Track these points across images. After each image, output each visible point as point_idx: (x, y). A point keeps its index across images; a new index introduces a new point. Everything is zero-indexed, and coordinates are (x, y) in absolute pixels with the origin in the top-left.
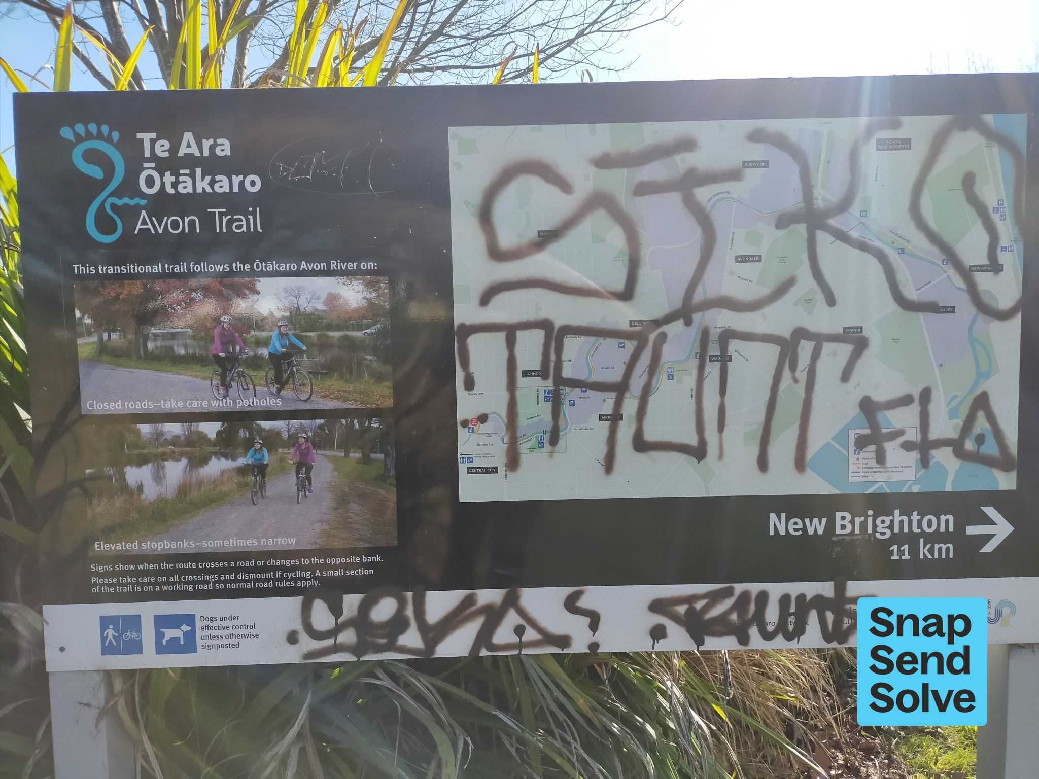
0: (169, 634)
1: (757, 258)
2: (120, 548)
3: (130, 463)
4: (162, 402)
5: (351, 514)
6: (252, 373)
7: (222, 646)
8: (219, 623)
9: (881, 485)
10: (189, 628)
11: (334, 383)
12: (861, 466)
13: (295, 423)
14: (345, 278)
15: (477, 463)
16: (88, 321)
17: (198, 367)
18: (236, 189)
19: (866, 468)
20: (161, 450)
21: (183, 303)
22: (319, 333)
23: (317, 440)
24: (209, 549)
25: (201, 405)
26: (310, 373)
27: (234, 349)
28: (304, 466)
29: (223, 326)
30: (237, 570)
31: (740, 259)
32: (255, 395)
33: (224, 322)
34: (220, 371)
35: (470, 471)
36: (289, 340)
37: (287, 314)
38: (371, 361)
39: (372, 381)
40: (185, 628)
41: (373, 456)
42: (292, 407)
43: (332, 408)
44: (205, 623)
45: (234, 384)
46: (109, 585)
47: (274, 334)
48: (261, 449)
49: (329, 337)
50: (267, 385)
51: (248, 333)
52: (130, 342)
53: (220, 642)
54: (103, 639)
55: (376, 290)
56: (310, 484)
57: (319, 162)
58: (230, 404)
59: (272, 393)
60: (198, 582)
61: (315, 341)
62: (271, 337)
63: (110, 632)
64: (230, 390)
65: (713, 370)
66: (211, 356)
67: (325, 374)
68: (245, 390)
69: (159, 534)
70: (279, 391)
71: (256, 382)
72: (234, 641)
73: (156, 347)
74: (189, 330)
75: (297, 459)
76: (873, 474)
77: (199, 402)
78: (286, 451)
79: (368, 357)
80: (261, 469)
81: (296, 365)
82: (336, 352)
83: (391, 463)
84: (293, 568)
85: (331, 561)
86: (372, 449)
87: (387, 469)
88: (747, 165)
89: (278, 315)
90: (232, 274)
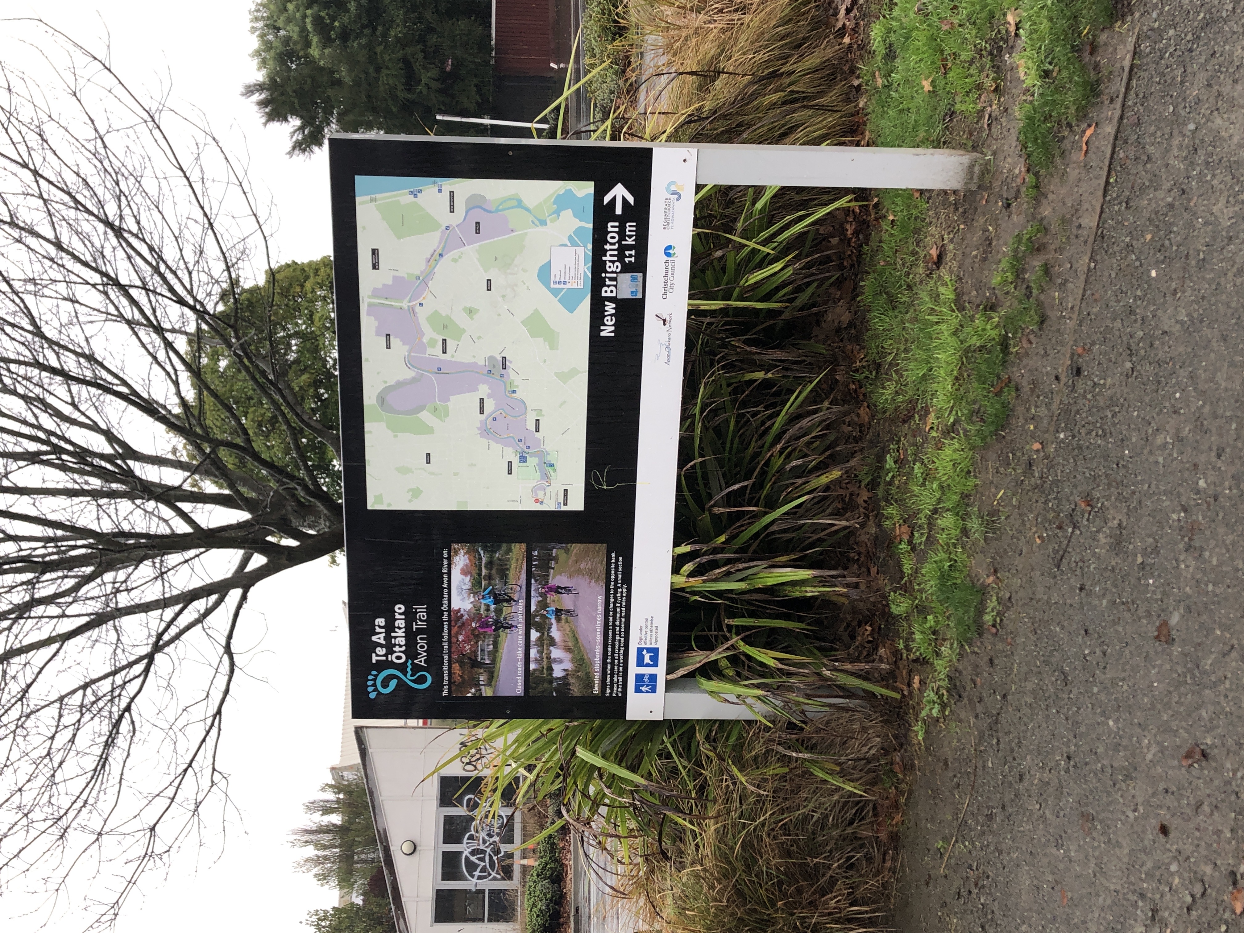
0: (647, 660)
3: (551, 674)
11: (511, 574)
13: (533, 593)
16: (473, 690)
19: (575, 276)
20: (545, 660)
22: (482, 580)
25: (521, 639)
26: (505, 585)
30: (614, 625)
32: (517, 613)
37: (472, 595)
40: (645, 652)
42: (524, 595)
44: (642, 642)
47: (483, 602)
49: (485, 575)
63: (644, 689)
67: (506, 578)
71: (509, 612)
74: (480, 643)
77: (519, 639)
79: (497, 555)
80: (558, 612)
82: (494, 572)
84: (615, 598)
85: (613, 578)
86: (550, 555)
87: (562, 548)
88: (388, 347)
89: (472, 599)
90: (449, 621)
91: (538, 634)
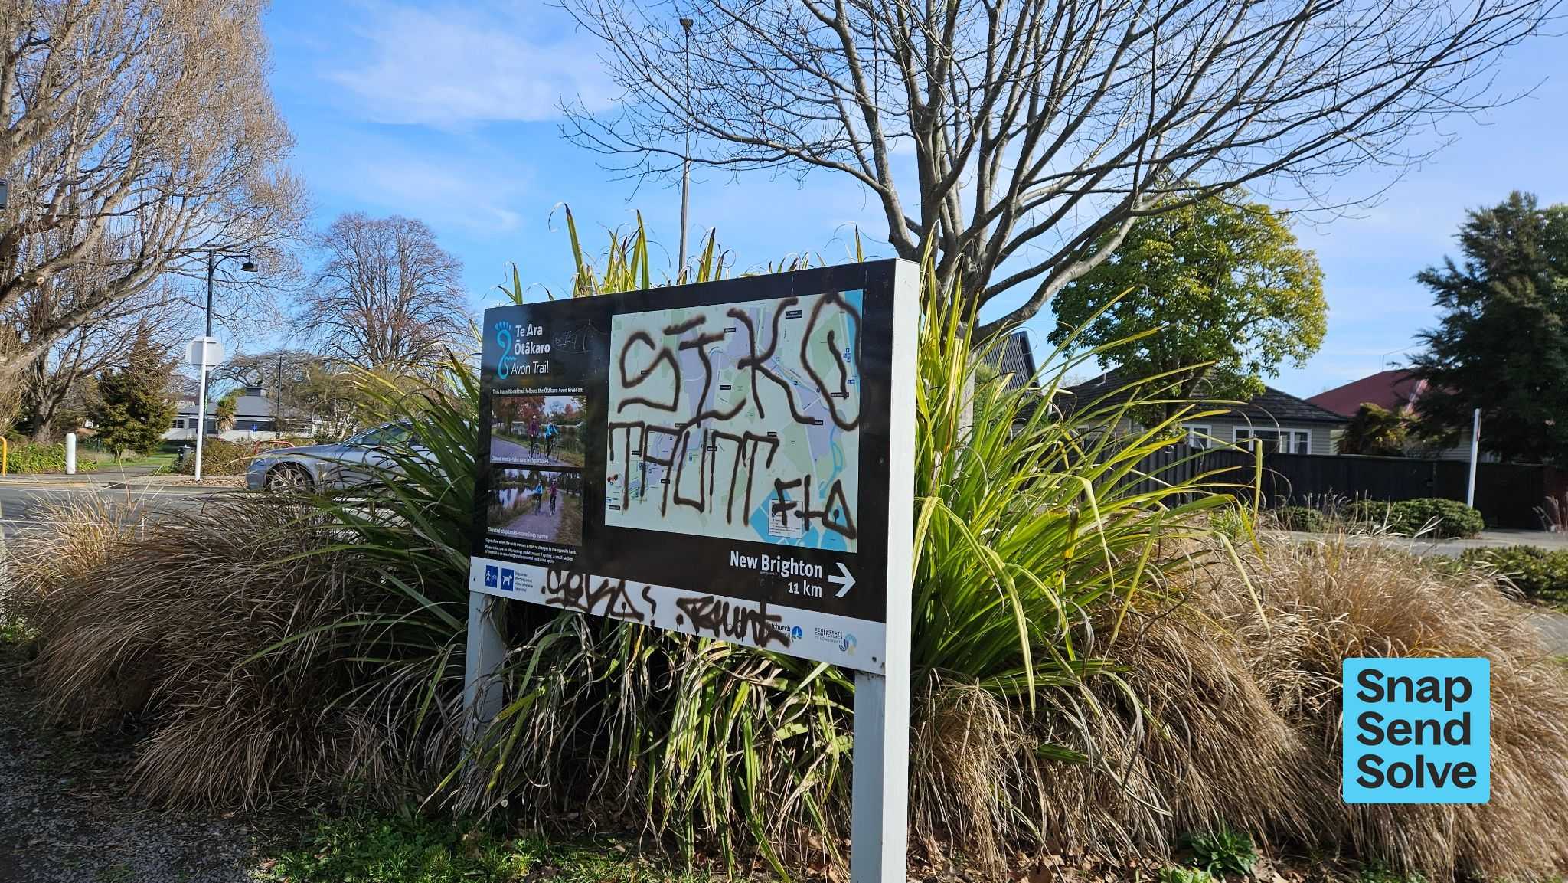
1: (728, 387)
10: (512, 577)
28: (553, 497)
31: (722, 388)
52: (506, 427)
56: (555, 507)
62: (548, 426)
63: (489, 574)
65: (709, 454)
73: (513, 430)
80: (540, 496)
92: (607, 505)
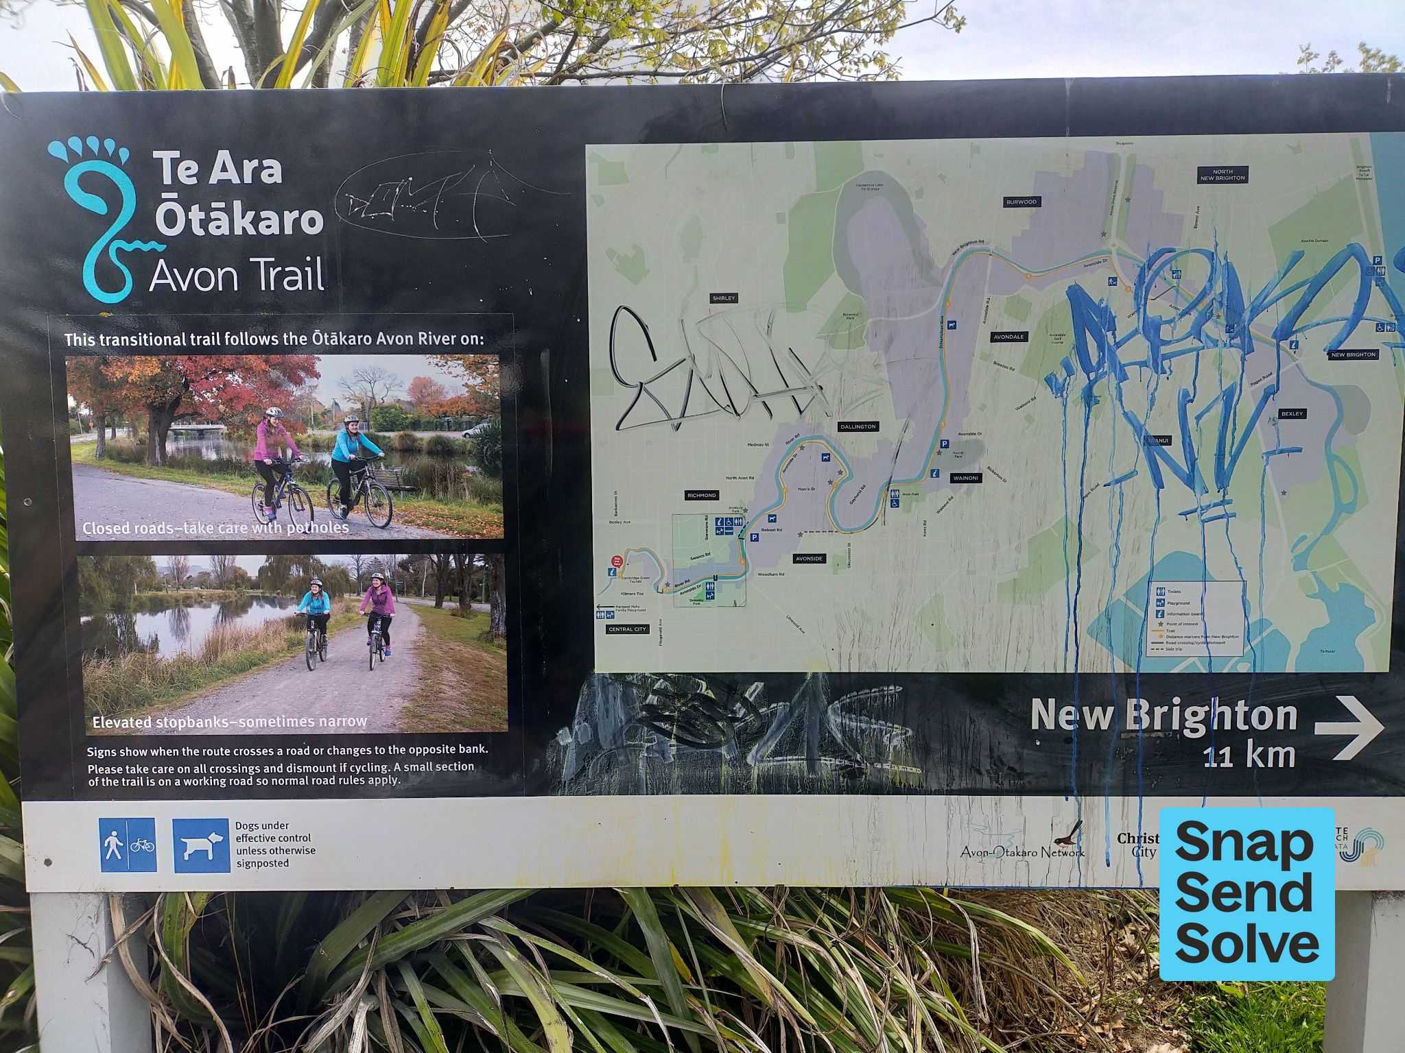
0: (193, 845)
1: (1023, 337)
2: (127, 726)
3: (141, 608)
4: (185, 525)
5: (443, 687)
6: (309, 488)
7: (265, 864)
8: (260, 832)
9: (1194, 662)
10: (220, 838)
11: (422, 504)
12: (1165, 634)
13: (367, 559)
14: (439, 356)
15: (619, 619)
16: (85, 411)
17: (236, 478)
18: (288, 230)
19: (1173, 637)
20: (182, 592)
21: (214, 389)
22: (402, 433)
23: (397, 583)
24: (248, 730)
25: (239, 531)
26: (388, 489)
27: (284, 453)
28: (379, 621)
29: (269, 421)
30: (287, 760)
31: (996, 337)
32: (312, 519)
33: (271, 416)
34: (265, 483)
35: (609, 629)
36: (360, 443)
37: (358, 406)
38: (473, 473)
39: (475, 502)
40: (215, 838)
41: (475, 606)
42: (365, 536)
43: (419, 538)
44: (242, 832)
45: (284, 503)
46: (111, 776)
47: (340, 434)
48: (320, 592)
49: (414, 440)
50: (329, 505)
51: (305, 431)
52: (142, 442)
53: (262, 858)
54: (104, 850)
55: (480, 375)
56: (388, 643)
57: (404, 194)
58: (278, 530)
59: (336, 517)
60: (233, 775)
61: (397, 444)
62: (336, 436)
63: (113, 841)
64: (278, 511)
65: (955, 495)
66: (252, 463)
67: (408, 490)
68: (298, 510)
69: (180, 707)
70: (345, 513)
71: (314, 500)
72: (281, 857)
73: (178, 449)
74: (222, 426)
75: (369, 609)
76: (1181, 646)
77: (236, 527)
78: (354, 596)
79: (470, 468)
80: (319, 622)
81: (370, 477)
82: (425, 460)
83: (500, 616)
84: (362, 760)
85: (417, 751)
86: (474, 597)
87: (494, 625)
88: (1010, 202)
89: (346, 406)
90: (282, 349)
91: (253, 573)
92: (599, 626)
